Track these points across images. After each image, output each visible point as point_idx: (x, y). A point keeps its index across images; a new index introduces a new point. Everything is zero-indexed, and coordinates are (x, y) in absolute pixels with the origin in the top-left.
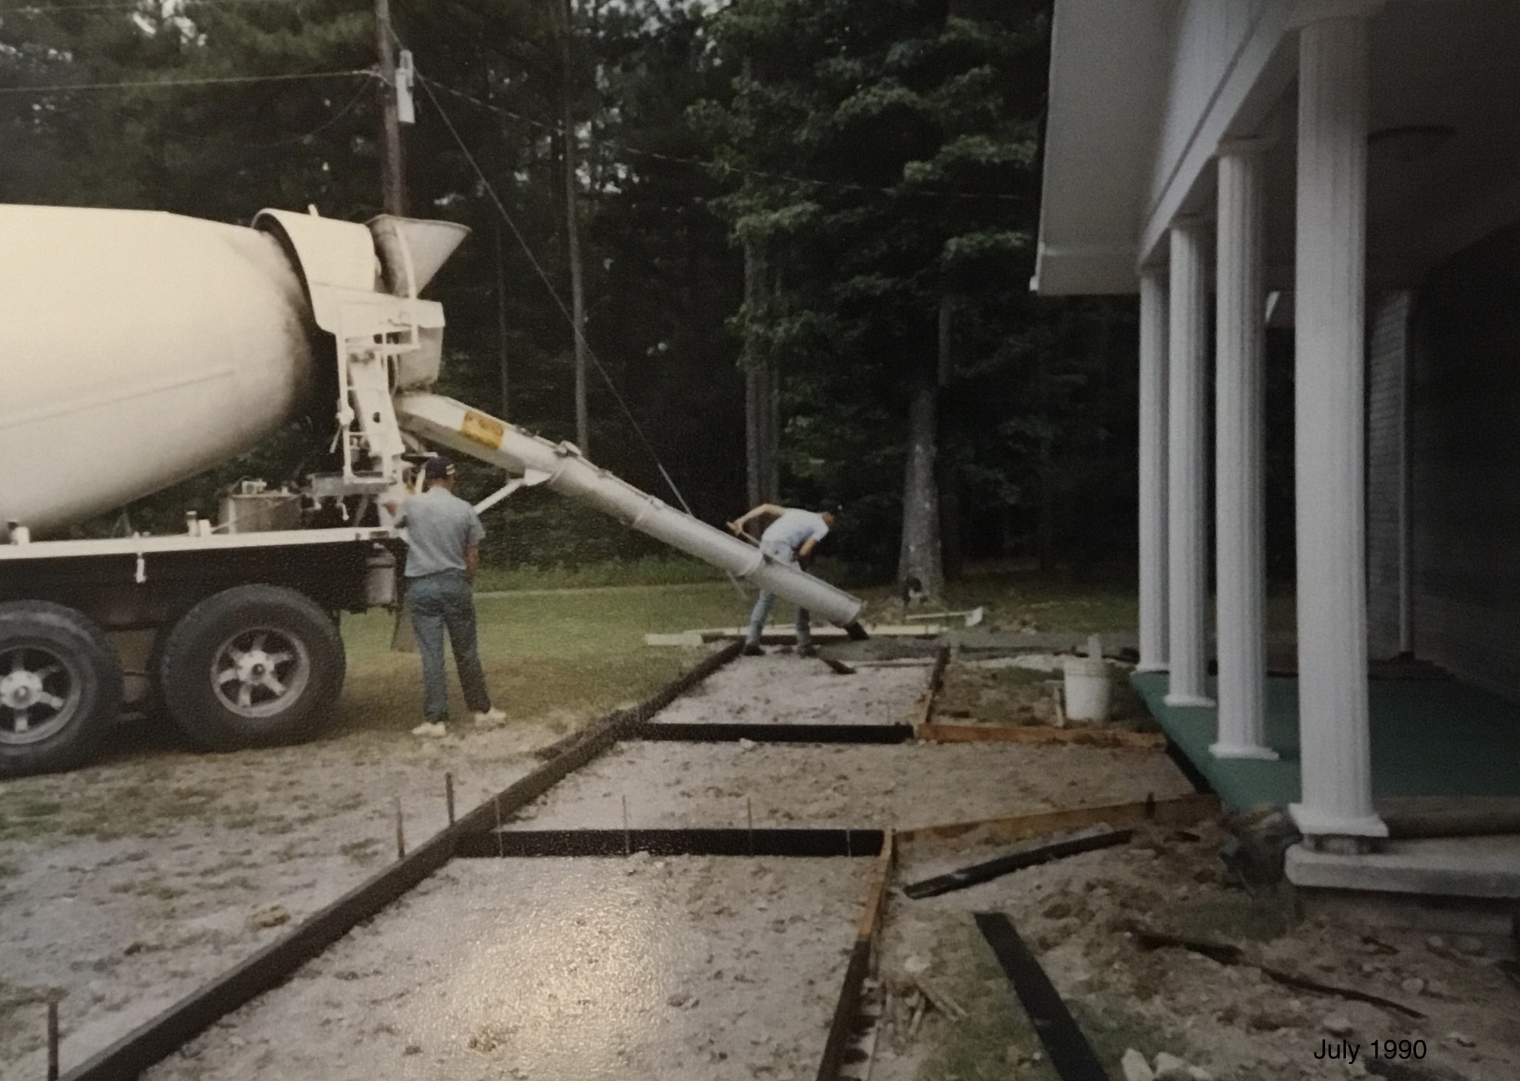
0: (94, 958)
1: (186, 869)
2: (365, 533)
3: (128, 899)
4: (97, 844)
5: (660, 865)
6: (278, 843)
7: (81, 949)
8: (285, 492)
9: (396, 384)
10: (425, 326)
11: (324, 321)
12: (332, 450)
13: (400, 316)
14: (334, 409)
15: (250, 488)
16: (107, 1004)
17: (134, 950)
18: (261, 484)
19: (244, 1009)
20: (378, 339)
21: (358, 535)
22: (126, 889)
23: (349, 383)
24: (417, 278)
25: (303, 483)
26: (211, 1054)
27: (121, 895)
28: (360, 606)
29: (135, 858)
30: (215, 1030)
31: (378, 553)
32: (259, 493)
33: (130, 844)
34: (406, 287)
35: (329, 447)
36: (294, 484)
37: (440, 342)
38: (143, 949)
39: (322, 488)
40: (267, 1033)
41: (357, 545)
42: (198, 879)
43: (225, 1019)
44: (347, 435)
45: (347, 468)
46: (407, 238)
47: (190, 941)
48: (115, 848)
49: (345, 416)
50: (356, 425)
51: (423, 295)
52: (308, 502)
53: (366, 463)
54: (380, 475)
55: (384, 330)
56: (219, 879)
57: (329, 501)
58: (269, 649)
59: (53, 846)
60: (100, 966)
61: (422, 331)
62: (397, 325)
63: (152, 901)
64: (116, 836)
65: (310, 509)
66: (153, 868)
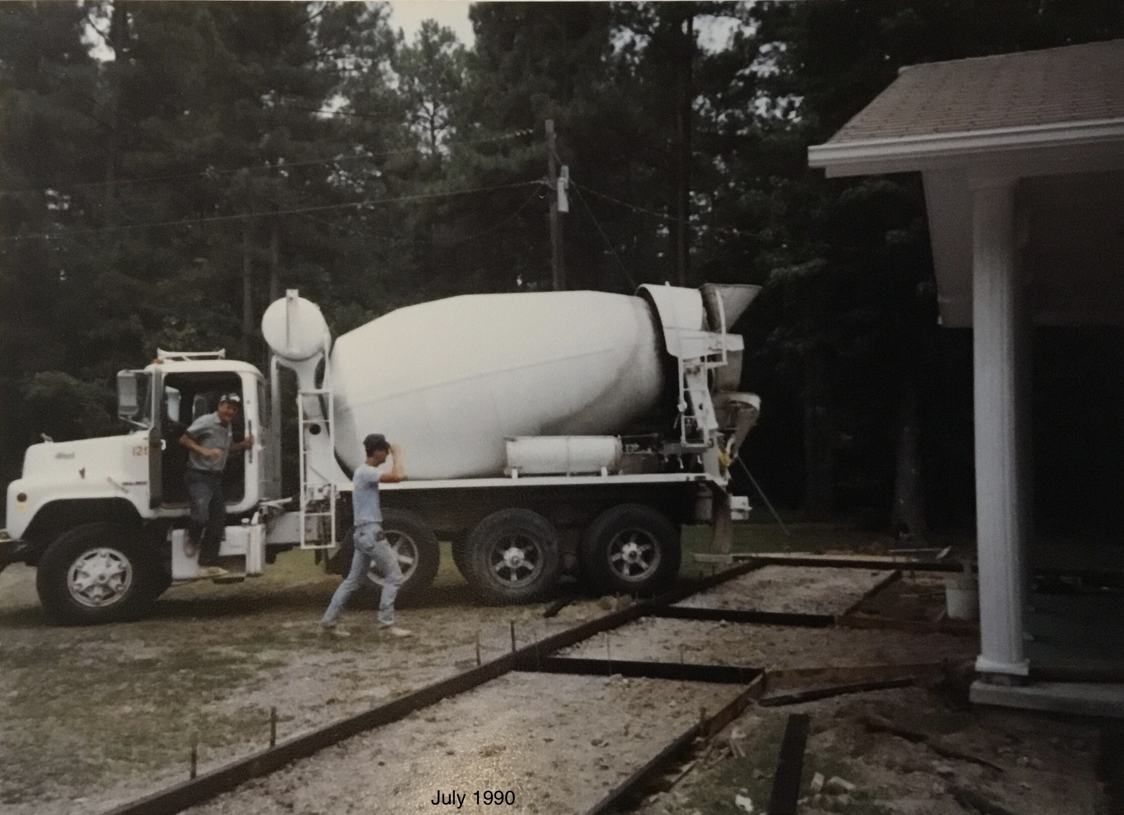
0: (311, 704)
1: (371, 668)
2: (692, 477)
3: (337, 681)
4: (331, 654)
5: (626, 681)
6: (421, 659)
7: (307, 701)
8: (649, 451)
9: (714, 385)
10: (732, 349)
11: (671, 350)
12: (675, 426)
13: (716, 345)
14: (677, 402)
15: (630, 448)
16: (310, 723)
17: (331, 701)
18: (636, 446)
19: (374, 730)
20: (702, 359)
21: (688, 478)
22: (337, 675)
23: (686, 386)
24: (727, 320)
25: (660, 446)
26: (352, 748)
27: (334, 678)
28: (692, 520)
29: (348, 661)
30: (356, 737)
31: (703, 489)
32: (635, 451)
33: (348, 655)
34: (720, 326)
35: (673, 424)
36: (655, 446)
37: (741, 360)
38: (336, 702)
39: (670, 449)
40: (382, 741)
41: (687, 484)
42: (376, 673)
43: (364, 733)
44: (683, 417)
45: (683, 438)
46: (722, 297)
47: (359, 700)
48: (341, 656)
49: (682, 406)
50: (689, 411)
51: (732, 330)
52: (661, 457)
53: (695, 434)
54: (702, 442)
55: (706, 354)
56: (388, 673)
57: (673, 457)
58: (639, 543)
59: (309, 654)
60: (314, 709)
61: (729, 353)
62: (714, 350)
63: (348, 682)
64: (341, 650)
65: (662, 461)
66: (355, 667)
